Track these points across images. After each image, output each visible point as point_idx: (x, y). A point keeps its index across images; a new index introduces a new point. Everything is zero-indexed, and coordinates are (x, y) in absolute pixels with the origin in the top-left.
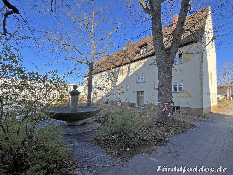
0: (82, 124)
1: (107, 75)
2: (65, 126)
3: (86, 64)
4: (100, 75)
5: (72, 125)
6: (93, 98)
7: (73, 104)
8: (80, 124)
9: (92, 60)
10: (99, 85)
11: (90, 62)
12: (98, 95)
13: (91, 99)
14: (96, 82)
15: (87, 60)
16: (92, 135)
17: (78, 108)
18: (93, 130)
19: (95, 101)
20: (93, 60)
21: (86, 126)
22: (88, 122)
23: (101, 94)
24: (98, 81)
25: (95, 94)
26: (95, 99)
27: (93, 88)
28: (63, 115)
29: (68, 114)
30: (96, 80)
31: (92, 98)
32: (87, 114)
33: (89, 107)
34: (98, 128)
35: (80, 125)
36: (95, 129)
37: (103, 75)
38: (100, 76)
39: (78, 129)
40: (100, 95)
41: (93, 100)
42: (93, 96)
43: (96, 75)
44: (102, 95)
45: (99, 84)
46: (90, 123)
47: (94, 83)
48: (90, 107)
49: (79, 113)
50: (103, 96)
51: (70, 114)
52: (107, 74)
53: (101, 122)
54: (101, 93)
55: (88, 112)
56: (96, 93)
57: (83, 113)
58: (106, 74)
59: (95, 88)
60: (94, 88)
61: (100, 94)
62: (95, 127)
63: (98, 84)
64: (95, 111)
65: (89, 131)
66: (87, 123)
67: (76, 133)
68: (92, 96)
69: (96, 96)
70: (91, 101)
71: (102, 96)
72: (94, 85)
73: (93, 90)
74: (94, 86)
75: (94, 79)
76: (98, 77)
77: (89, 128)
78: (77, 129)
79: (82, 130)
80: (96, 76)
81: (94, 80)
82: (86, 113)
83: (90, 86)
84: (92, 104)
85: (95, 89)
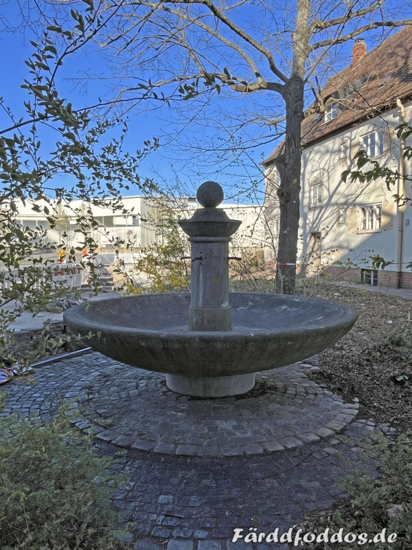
0: (252, 394)
1: (373, 142)
2: (164, 393)
3: (271, 86)
4: (336, 147)
5: (201, 394)
6: (305, 257)
7: (201, 285)
8: (239, 391)
9: (295, 61)
10: (331, 197)
11: (289, 76)
12: (327, 241)
13: (298, 262)
14: (318, 183)
15: (273, 68)
16: (304, 483)
17: (226, 305)
18: (313, 443)
19: (311, 271)
20: (301, 60)
21: (273, 407)
22: (280, 385)
23: (342, 238)
24: (325, 179)
25: (313, 240)
26: (316, 263)
27: (306, 210)
28: (141, 347)
29: (165, 341)
30: (316, 174)
31: (299, 254)
32: (272, 346)
33: (283, 302)
34: (342, 432)
35: (239, 397)
36: (324, 440)
37: (354, 142)
38: (340, 151)
39: (225, 425)
40: (335, 244)
41: (304, 267)
42: (305, 246)
43: (316, 148)
44: (349, 242)
45: (331, 191)
46: (291, 391)
47: (307, 188)
48: (292, 304)
49: (225, 340)
50: (353, 245)
51: (176, 346)
52: (372, 136)
53: (353, 392)
54: (340, 234)
55: (277, 339)
56: (316, 235)
57: (246, 341)
58: (366, 140)
59: (315, 208)
60: (310, 209)
61: (335, 240)
62: (322, 423)
63: (325, 193)
64: (319, 333)
65: (287, 449)
66: (275, 388)
67: (214, 451)
68: (300, 245)
69: (316, 247)
70: (298, 271)
71: (345, 244)
72: (307, 195)
73: (305, 218)
74: (306, 202)
75: (309, 168)
76: (327, 157)
77: (286, 427)
78: (218, 422)
79: (249, 434)
80: (317, 152)
81: (307, 176)
82: (265, 340)
83: (288, 195)
84: (299, 282)
85: (311, 216)
